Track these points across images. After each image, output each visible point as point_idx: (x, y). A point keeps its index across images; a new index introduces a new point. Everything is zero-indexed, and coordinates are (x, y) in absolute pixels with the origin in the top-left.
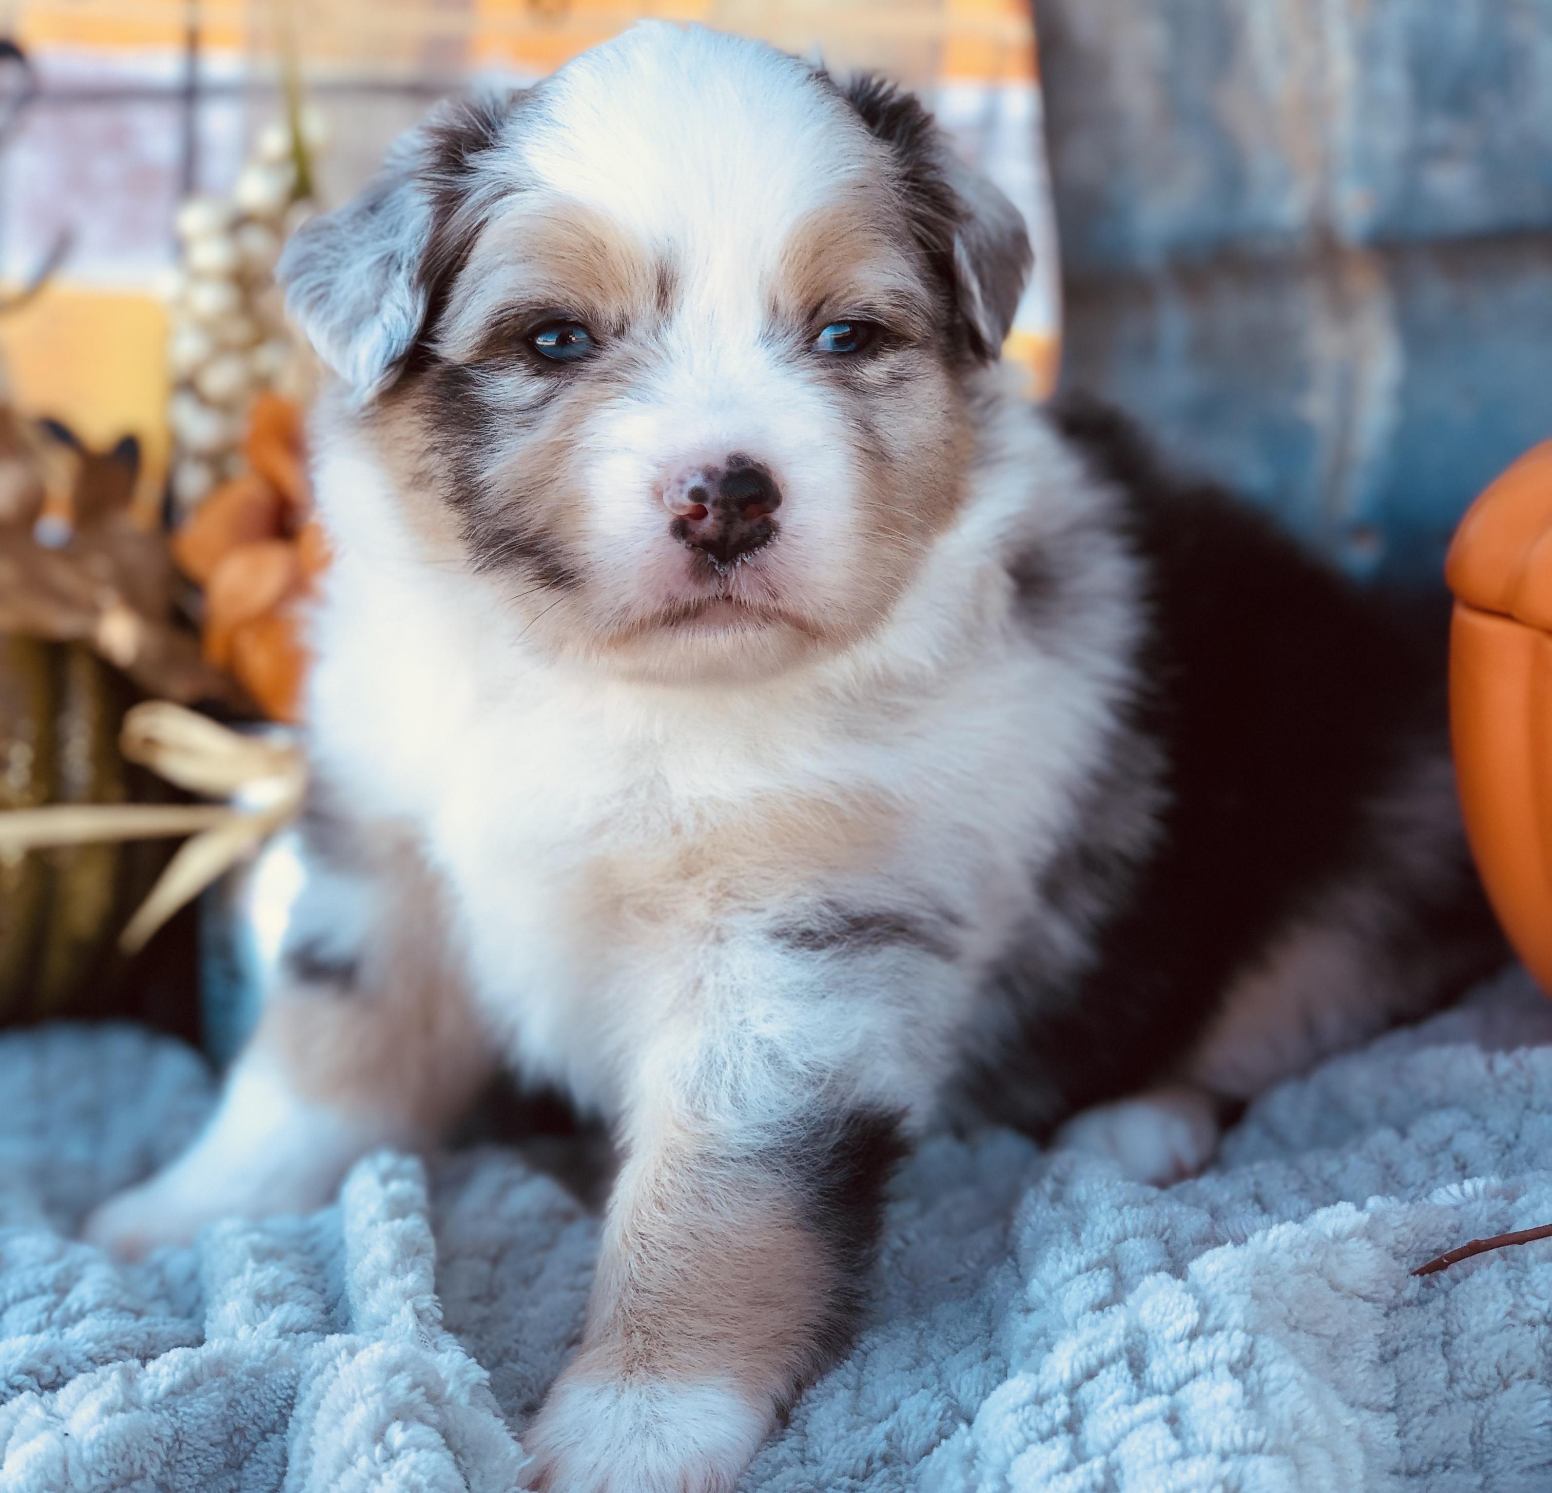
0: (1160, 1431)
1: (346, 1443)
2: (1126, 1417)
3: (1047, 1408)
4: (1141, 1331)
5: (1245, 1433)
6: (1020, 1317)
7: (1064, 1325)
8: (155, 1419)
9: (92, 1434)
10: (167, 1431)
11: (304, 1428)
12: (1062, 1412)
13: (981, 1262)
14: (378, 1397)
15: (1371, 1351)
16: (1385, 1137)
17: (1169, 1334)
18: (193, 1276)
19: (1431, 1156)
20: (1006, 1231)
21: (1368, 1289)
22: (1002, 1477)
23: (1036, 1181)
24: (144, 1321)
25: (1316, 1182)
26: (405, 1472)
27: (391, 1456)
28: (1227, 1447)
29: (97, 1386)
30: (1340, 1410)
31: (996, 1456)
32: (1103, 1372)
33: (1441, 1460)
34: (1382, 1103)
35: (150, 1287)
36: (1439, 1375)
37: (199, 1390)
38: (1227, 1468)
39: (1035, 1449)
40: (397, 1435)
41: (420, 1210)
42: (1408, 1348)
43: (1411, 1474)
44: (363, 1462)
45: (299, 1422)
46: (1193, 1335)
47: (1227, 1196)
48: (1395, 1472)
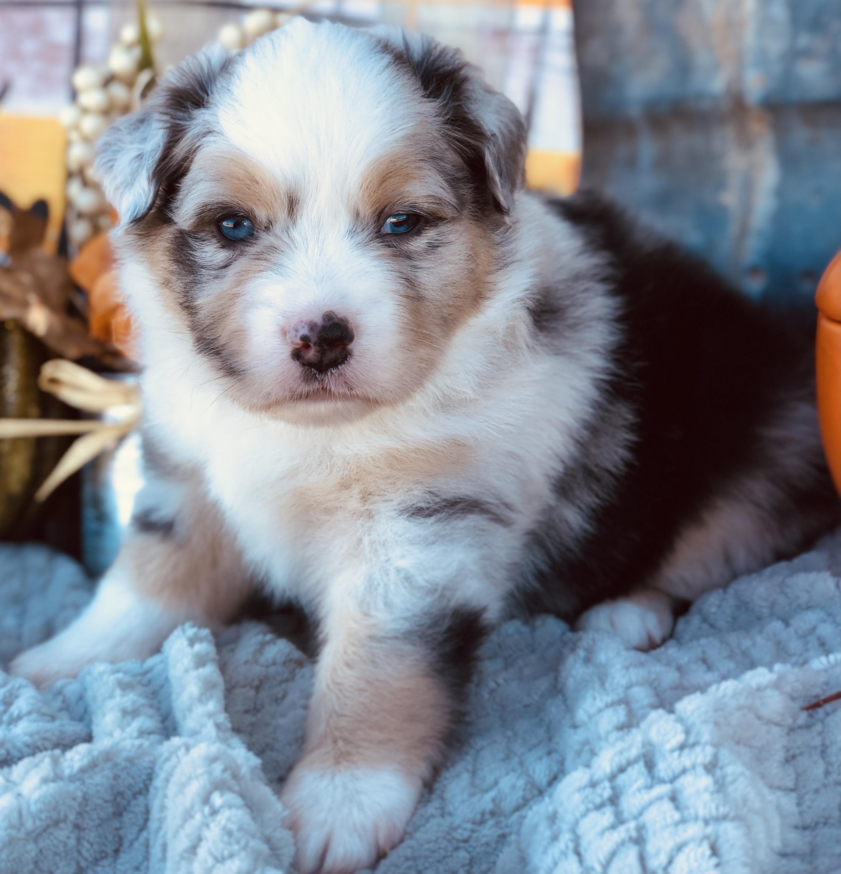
0: (667, 806)
1: (188, 804)
2: (646, 796)
3: (599, 790)
4: (650, 744)
5: (717, 808)
6: (571, 731)
7: (599, 738)
8: (72, 787)
9: (36, 795)
10: (79, 794)
11: (160, 793)
12: (607, 793)
13: (542, 696)
14: (205, 776)
15: (780, 756)
16: (777, 625)
17: (668, 746)
18: (81, 698)
19: (804, 637)
20: (556, 679)
21: (777, 719)
22: (573, 831)
23: (573, 650)
24: (57, 723)
25: (738, 651)
26: (223, 822)
27: (214, 812)
28: (708, 816)
29: (37, 766)
30: (766, 791)
31: (569, 818)
32: (630, 769)
33: (822, 820)
34: (773, 605)
35: (57, 704)
36: (819, 770)
37: (97, 769)
38: (709, 830)
39: (593, 815)
40: (217, 799)
41: (213, 660)
42: (801, 754)
43: (805, 828)
44: (198, 817)
45: (156, 789)
46: (682, 747)
47: (686, 659)
48: (796, 827)
